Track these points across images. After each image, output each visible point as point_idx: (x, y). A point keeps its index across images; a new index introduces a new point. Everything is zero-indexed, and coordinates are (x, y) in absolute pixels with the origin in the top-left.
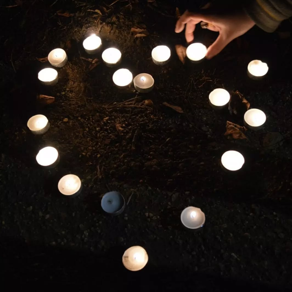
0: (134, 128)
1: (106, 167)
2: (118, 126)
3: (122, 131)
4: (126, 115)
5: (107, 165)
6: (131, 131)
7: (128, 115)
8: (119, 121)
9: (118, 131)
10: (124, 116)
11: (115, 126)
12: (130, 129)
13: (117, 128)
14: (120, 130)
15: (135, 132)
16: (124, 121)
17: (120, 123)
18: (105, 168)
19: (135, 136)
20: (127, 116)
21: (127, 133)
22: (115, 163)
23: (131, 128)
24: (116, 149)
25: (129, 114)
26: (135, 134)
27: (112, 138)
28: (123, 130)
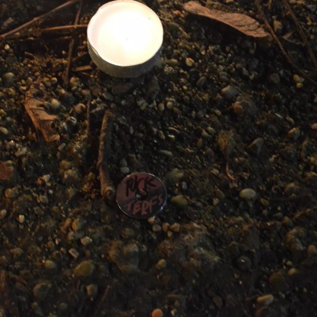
0: (93, 111)
1: (17, 272)
2: (35, 107)
3: (53, 125)
4: (59, 60)
5: (18, 265)
6: (87, 122)
7: (64, 61)
8: (37, 86)
9: (36, 125)
10: (49, 64)
11: (24, 109)
12: (80, 116)
13: (31, 114)
14: (44, 122)
15: (100, 123)
16: (54, 86)
17: (39, 95)
18: (12, 275)
19: (104, 139)
20: (62, 64)
21: (74, 130)
22: (48, 254)
23: (84, 111)
24: (42, 198)
25: (65, 57)
26: (103, 135)
27: (18, 154)
28: (56, 120)
